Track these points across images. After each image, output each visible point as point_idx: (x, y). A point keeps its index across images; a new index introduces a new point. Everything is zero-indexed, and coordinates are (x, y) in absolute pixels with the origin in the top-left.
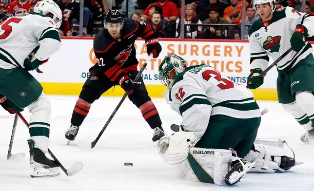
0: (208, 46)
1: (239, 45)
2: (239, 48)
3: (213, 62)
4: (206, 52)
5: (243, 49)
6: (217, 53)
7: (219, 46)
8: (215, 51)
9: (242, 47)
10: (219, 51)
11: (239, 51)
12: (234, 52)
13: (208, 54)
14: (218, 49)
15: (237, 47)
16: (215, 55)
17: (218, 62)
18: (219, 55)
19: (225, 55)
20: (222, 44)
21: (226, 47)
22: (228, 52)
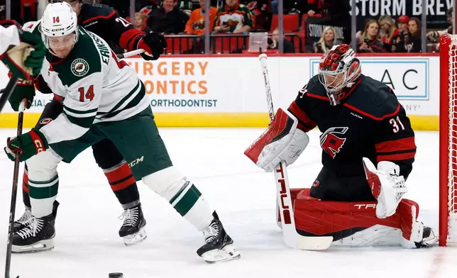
0: (165, 63)
1: (203, 60)
2: (203, 64)
3: (171, 82)
4: (162, 70)
5: (208, 65)
6: (176, 71)
7: (178, 63)
8: (174, 68)
9: (206, 63)
10: (178, 68)
11: (203, 68)
12: (197, 70)
13: (165, 73)
14: (176, 66)
15: (200, 64)
16: (174, 73)
17: (177, 82)
18: (178, 74)
19: (186, 74)
20: (182, 61)
21: (186, 64)
22: (189, 69)
